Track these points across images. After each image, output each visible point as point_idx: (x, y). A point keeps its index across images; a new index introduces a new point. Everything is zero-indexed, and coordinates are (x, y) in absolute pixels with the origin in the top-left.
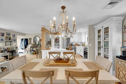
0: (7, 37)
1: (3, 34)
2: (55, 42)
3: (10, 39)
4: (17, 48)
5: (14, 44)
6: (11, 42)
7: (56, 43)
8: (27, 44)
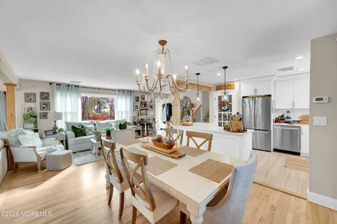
0: (142, 103)
1: (138, 98)
2: (220, 109)
3: (145, 105)
4: (154, 119)
5: (150, 113)
6: (147, 110)
7: (222, 113)
8: (170, 113)
